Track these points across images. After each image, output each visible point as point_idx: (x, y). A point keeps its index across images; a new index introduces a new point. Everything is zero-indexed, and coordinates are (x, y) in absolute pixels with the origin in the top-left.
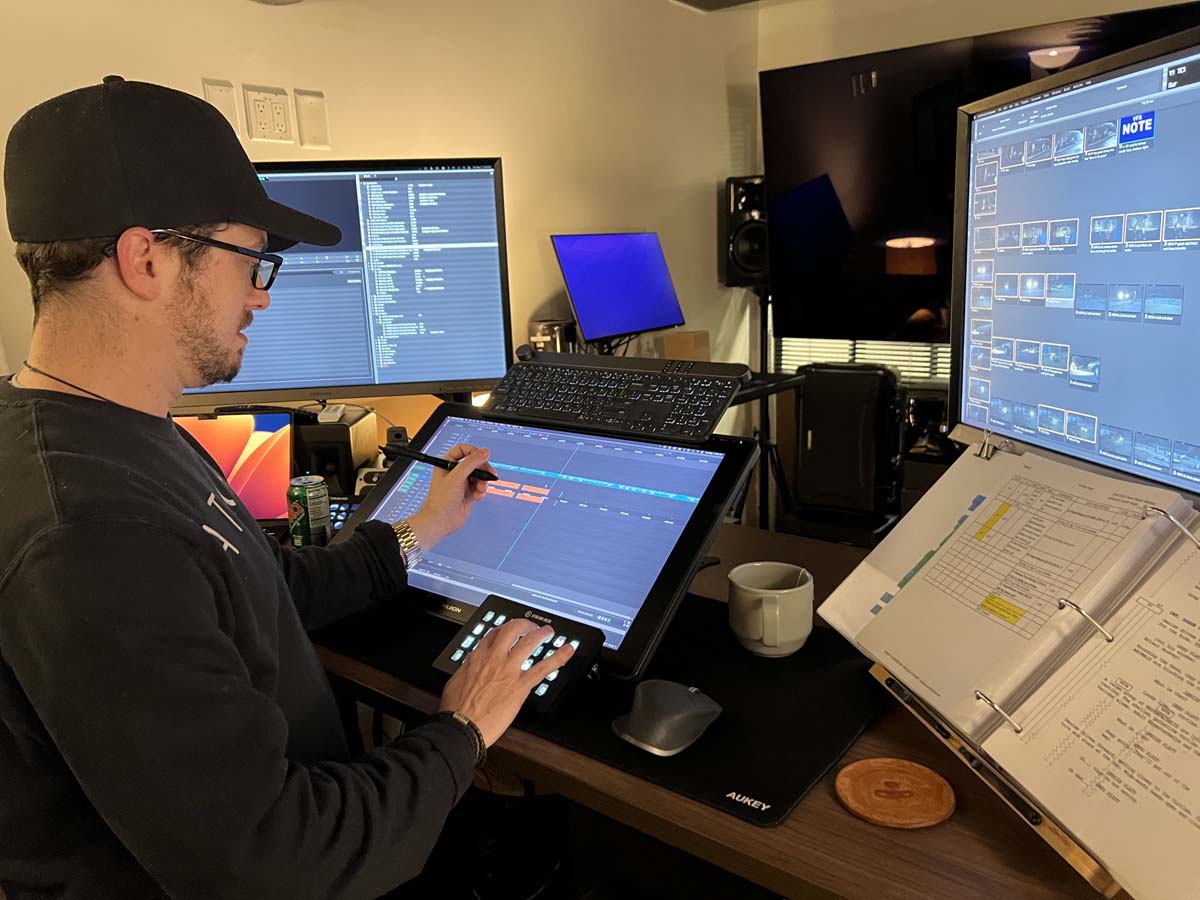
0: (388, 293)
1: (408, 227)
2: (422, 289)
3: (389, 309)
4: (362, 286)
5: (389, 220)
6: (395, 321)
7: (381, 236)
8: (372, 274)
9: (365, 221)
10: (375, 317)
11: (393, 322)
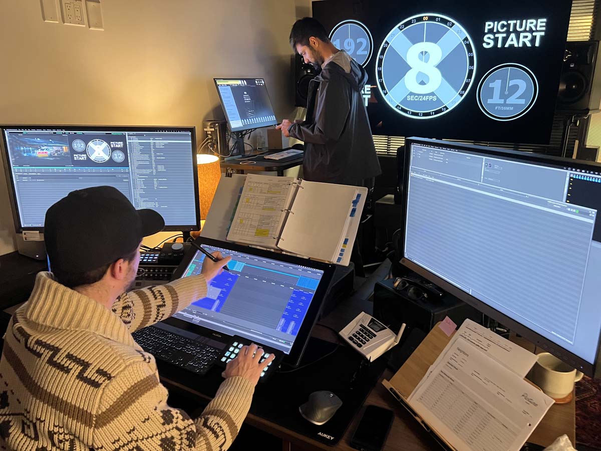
0: (141, 189)
1: (150, 157)
2: (157, 187)
3: (142, 196)
4: (129, 182)
5: (141, 154)
6: (144, 201)
7: (138, 161)
8: (134, 180)
9: (130, 154)
10: (135, 199)
11: (144, 202)
